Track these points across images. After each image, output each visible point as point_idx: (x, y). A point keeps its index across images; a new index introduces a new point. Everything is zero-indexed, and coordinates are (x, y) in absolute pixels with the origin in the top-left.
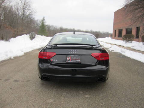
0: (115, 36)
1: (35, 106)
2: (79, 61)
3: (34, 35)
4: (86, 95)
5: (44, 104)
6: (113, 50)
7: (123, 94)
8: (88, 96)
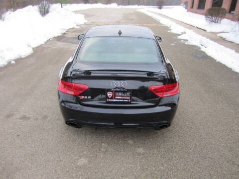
0: (192, 7)
1: (60, 173)
2: (128, 99)
3: (47, 7)
4: (139, 147)
5: (73, 169)
6: (187, 40)
7: (196, 145)
8: (141, 150)
